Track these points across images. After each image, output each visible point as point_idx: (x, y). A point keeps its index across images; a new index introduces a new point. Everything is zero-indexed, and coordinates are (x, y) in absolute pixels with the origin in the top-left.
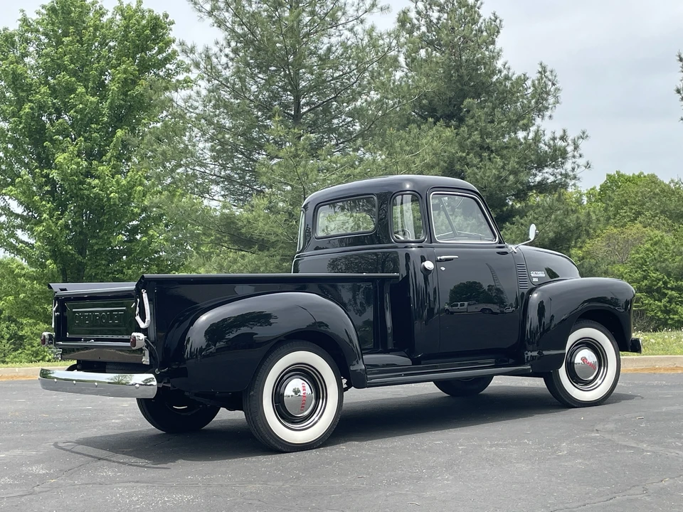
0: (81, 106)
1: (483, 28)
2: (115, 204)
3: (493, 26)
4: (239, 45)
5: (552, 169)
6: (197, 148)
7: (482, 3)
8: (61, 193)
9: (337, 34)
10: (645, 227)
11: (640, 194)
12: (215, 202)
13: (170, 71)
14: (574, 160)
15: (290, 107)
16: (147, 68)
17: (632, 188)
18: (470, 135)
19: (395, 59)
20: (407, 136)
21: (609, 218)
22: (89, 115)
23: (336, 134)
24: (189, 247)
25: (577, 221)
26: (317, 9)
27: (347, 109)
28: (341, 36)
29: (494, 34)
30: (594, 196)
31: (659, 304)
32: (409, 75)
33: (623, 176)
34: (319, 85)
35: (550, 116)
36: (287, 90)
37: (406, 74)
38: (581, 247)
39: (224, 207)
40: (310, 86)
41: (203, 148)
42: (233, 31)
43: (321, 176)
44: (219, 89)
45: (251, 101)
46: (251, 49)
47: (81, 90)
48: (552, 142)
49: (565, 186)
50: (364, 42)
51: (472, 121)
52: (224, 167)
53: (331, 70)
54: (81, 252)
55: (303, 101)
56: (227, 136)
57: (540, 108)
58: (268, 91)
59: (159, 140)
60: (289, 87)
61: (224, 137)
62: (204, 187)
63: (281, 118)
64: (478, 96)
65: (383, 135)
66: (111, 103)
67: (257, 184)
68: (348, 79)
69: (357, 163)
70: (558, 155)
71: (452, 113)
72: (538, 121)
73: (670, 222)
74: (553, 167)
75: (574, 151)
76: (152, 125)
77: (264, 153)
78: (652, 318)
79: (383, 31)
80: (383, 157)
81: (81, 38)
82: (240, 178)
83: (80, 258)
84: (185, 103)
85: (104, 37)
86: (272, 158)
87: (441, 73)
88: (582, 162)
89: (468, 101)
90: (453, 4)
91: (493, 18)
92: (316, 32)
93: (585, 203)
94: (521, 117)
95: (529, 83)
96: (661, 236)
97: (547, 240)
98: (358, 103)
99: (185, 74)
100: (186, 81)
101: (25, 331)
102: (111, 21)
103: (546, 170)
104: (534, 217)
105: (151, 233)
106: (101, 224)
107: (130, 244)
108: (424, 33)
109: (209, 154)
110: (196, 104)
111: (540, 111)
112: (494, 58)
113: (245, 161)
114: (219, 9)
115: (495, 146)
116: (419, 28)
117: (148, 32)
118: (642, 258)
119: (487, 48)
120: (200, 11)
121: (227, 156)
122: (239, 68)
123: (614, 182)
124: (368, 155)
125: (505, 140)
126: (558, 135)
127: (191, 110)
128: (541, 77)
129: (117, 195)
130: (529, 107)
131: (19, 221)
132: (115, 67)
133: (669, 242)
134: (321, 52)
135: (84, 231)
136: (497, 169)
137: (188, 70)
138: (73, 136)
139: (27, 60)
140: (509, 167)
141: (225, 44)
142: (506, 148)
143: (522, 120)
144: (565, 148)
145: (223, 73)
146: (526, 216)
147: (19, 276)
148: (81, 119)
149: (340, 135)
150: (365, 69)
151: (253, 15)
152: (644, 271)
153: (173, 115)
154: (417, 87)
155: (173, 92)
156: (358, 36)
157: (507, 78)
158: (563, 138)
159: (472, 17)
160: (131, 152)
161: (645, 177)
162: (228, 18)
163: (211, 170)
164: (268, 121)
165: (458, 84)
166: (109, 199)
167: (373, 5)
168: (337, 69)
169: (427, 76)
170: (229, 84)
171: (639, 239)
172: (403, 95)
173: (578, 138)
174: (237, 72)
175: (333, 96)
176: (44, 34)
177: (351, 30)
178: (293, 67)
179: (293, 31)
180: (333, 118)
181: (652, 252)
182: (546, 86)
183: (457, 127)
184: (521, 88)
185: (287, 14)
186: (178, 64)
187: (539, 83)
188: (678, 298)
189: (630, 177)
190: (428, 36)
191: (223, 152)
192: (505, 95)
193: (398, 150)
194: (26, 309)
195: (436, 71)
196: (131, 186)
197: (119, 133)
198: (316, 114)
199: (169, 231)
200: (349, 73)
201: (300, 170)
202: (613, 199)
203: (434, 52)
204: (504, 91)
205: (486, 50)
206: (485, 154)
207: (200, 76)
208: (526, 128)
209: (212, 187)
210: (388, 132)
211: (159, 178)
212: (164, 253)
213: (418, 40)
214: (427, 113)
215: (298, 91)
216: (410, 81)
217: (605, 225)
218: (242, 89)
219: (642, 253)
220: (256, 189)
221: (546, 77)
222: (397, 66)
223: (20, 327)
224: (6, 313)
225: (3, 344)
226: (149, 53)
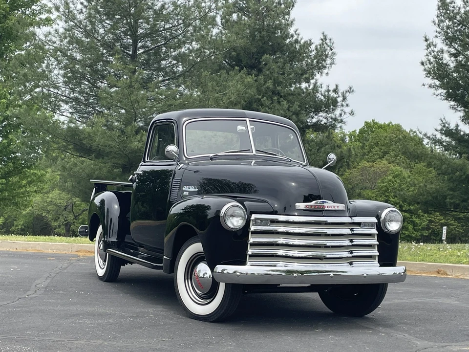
1: (282, 2)
3: (290, 1)
5: (325, 114)
6: (53, 74)
10: (390, 163)
11: (388, 139)
12: (64, 117)
14: (342, 108)
15: (129, 48)
16: (16, 7)
17: (383, 133)
18: (265, 82)
19: (214, 18)
20: (218, 79)
21: (364, 154)
23: (163, 72)
24: (40, 151)
25: (341, 154)
27: (173, 54)
29: (289, 7)
30: (354, 137)
32: (224, 32)
33: (377, 123)
34: (153, 33)
35: (327, 74)
36: (127, 35)
37: (221, 31)
39: (71, 121)
40: (146, 33)
41: (58, 74)
43: (149, 104)
44: (74, 29)
45: (98, 40)
46: (101, 1)
48: (326, 93)
49: (334, 127)
50: (190, 3)
51: (268, 72)
52: (73, 90)
53: (163, 23)
55: (140, 45)
56: (77, 66)
57: (320, 67)
58: (112, 33)
59: (23, 65)
60: (129, 33)
61: (74, 67)
62: (56, 105)
63: (120, 56)
64: (274, 54)
65: (199, 76)
67: (99, 106)
69: (178, 96)
70: (330, 104)
71: (254, 64)
73: (408, 161)
74: (326, 112)
75: (343, 101)
76: (17, 53)
77: (106, 82)
80: (199, 93)
82: (85, 100)
84: (45, 37)
86: (112, 87)
87: (247, 33)
88: (347, 110)
89: (266, 56)
93: (347, 142)
94: (304, 72)
95: (313, 47)
96: (400, 171)
99: (47, 15)
100: (46, 19)
103: (321, 114)
104: (308, 149)
105: (11, 137)
108: (237, 1)
109: (62, 79)
110: (54, 39)
111: (319, 69)
112: (288, 25)
113: (90, 88)
115: (284, 93)
118: (385, 186)
119: (284, 17)
121: (76, 82)
122: (90, 14)
123: (371, 127)
124: (186, 91)
125: (292, 89)
126: (332, 88)
127: (49, 43)
128: (323, 43)
130: (312, 65)
133: (406, 176)
134: (156, 8)
136: (284, 110)
137: (49, 12)
140: (293, 109)
143: (306, 74)
144: (337, 97)
145: (78, 17)
149: (166, 73)
150: (190, 25)
152: (386, 196)
153: (35, 45)
154: (229, 42)
155: (36, 27)
157: (297, 41)
158: (335, 91)
161: (393, 126)
163: (63, 92)
164: (111, 57)
165: (260, 42)
168: (168, 22)
169: (237, 34)
170: (82, 26)
171: (385, 173)
172: (218, 46)
173: (346, 92)
174: (89, 17)
175: (163, 42)
178: (134, 17)
180: (162, 60)
181: (393, 183)
182: (326, 50)
183: (256, 76)
184: (307, 51)
186: (41, 6)
187: (320, 48)
188: (410, 218)
189: (382, 125)
190: (240, 4)
191: (74, 79)
192: (294, 54)
193: (210, 89)
195: (244, 30)
198: (149, 55)
199: (25, 137)
200: (177, 26)
201: (133, 98)
202: (369, 140)
203: (244, 17)
204: (295, 51)
205: (282, 19)
206: (275, 98)
207: (59, 17)
208: (307, 80)
209: (62, 105)
210: (203, 74)
211: (20, 94)
212: (19, 154)
213: (232, 7)
214: (234, 63)
215: (137, 36)
216: (223, 37)
217: (361, 159)
218: (92, 31)
219: (386, 182)
220: (96, 110)
221: (326, 44)
222: (214, 24)
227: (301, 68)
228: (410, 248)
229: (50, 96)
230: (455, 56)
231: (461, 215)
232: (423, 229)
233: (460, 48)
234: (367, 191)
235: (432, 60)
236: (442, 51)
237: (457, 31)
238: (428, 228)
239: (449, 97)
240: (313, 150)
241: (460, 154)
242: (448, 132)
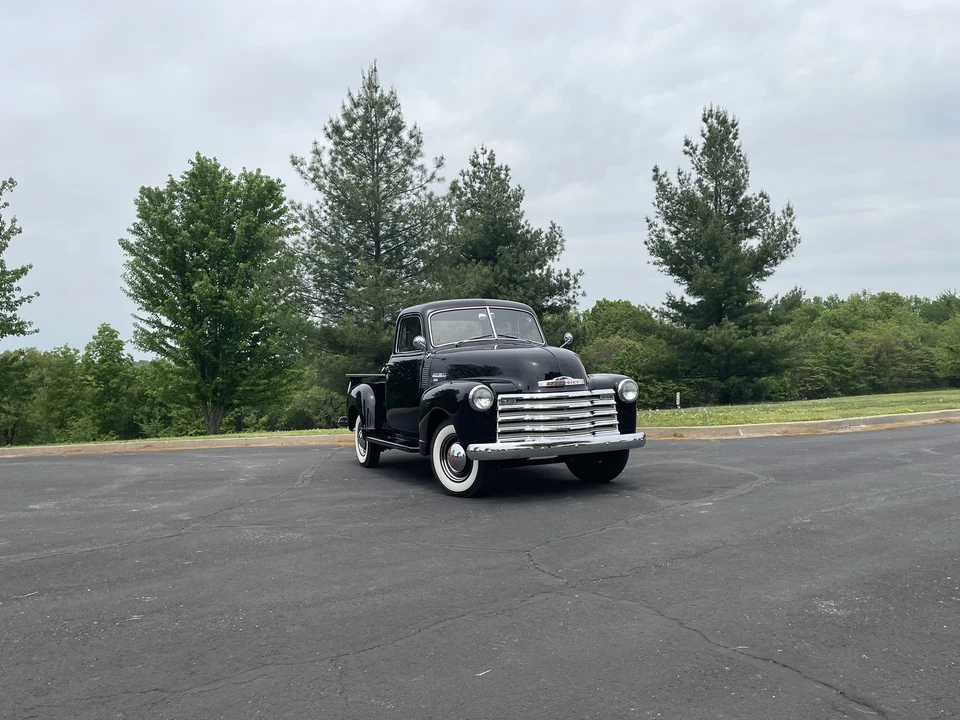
1: (511, 195)
2: (240, 319)
3: (518, 194)
4: (334, 204)
5: (559, 297)
6: (304, 279)
7: (510, 178)
9: (407, 197)
10: (622, 338)
11: (619, 315)
12: (317, 318)
13: (283, 222)
14: (574, 290)
15: (372, 249)
16: (265, 219)
17: (614, 311)
18: (501, 272)
19: (449, 216)
20: (457, 272)
21: (598, 331)
22: (221, 252)
23: (406, 269)
24: (297, 351)
25: (576, 333)
26: (392, 179)
27: (414, 252)
28: (409, 199)
29: (518, 200)
30: (588, 316)
32: (459, 228)
33: (607, 302)
34: (393, 234)
35: (558, 259)
36: (370, 237)
37: (457, 227)
39: (323, 322)
40: (387, 234)
41: (308, 278)
42: (330, 193)
43: (395, 299)
44: (319, 235)
45: (343, 244)
46: (343, 207)
48: (559, 277)
49: (568, 308)
50: (427, 203)
51: (503, 262)
52: (323, 292)
53: (402, 223)
54: (216, 355)
55: (382, 245)
56: (326, 270)
57: (551, 253)
58: (355, 237)
59: (275, 272)
60: (372, 235)
61: (322, 271)
62: (309, 308)
63: (365, 257)
64: (508, 245)
65: (439, 271)
66: (238, 244)
67: (348, 305)
68: (415, 230)
69: (421, 291)
70: (563, 287)
71: (489, 256)
73: (639, 334)
74: (560, 295)
75: (575, 284)
76: (269, 261)
77: (353, 283)
79: (439, 196)
80: (440, 286)
81: (214, 196)
82: (335, 301)
83: (215, 359)
84: (294, 244)
85: (233, 194)
86: (359, 287)
87: (481, 227)
88: (579, 291)
89: (501, 247)
90: (490, 179)
91: (518, 188)
92: (391, 195)
93: (582, 321)
94: (537, 260)
95: (543, 235)
96: (633, 344)
98: (422, 247)
99: (294, 224)
100: (294, 229)
101: (174, 413)
102: (238, 184)
103: (555, 297)
105: (269, 341)
106: (230, 335)
107: (253, 349)
108: (469, 198)
109: (313, 283)
110: (302, 246)
111: (551, 255)
112: (518, 217)
113: (339, 289)
114: (319, 177)
115: (519, 280)
116: (466, 195)
117: (266, 192)
118: (620, 359)
119: (514, 210)
120: (305, 178)
121: (326, 285)
122: (334, 220)
123: (602, 306)
124: (429, 285)
125: (527, 276)
126: (563, 272)
127: (298, 251)
128: (552, 231)
129: (241, 312)
130: (543, 252)
131: (168, 331)
132: (240, 218)
133: (639, 348)
134: (395, 210)
135: (218, 339)
136: (520, 296)
137: (296, 221)
138: (210, 269)
139: (173, 211)
140: (529, 294)
141: (324, 203)
142: (527, 281)
143: (539, 261)
144: (568, 281)
145: (323, 224)
147: (168, 372)
148: (215, 256)
149: (409, 270)
150: (427, 223)
151: (345, 182)
152: (622, 369)
153: (285, 254)
154: (465, 236)
155: (285, 237)
156: (422, 199)
157: (528, 232)
158: (567, 275)
159: (503, 188)
161: (622, 303)
162: (326, 184)
163: (314, 295)
164: (356, 259)
165: (493, 235)
166: (236, 315)
167: (433, 177)
168: (407, 222)
169: (472, 229)
170: (327, 232)
171: (619, 346)
172: (454, 242)
173: (577, 275)
174: (333, 223)
175: (404, 242)
176: (186, 193)
177: (416, 194)
178: (374, 220)
179: (374, 194)
180: (404, 258)
182: (555, 238)
183: (493, 266)
184: (538, 239)
186: (289, 217)
187: (550, 235)
188: (645, 387)
189: (612, 303)
190: (472, 201)
191: (322, 282)
193: (451, 281)
194: (171, 397)
195: (478, 225)
196: (252, 307)
198: (391, 256)
199: (282, 339)
200: (415, 226)
201: (380, 295)
202: (601, 318)
203: (477, 212)
204: (526, 241)
206: (512, 285)
207: (306, 226)
208: (541, 267)
209: (315, 307)
210: (443, 268)
211: (276, 300)
212: (278, 356)
213: (465, 203)
214: (471, 256)
215: (378, 238)
216: (459, 232)
217: (596, 336)
218: (337, 236)
219: (620, 356)
220: (347, 309)
221: (555, 231)
222: (450, 222)
223: (169, 410)
224: (159, 400)
225: (156, 423)
226: (266, 208)
227: (535, 257)
228: (647, 415)
230: (676, 233)
231: (693, 381)
232: (658, 396)
233: (679, 226)
234: (603, 366)
235: (655, 239)
236: (663, 230)
237: (675, 211)
238: (662, 395)
239: (672, 272)
240: (550, 330)
241: (688, 325)
242: (674, 305)
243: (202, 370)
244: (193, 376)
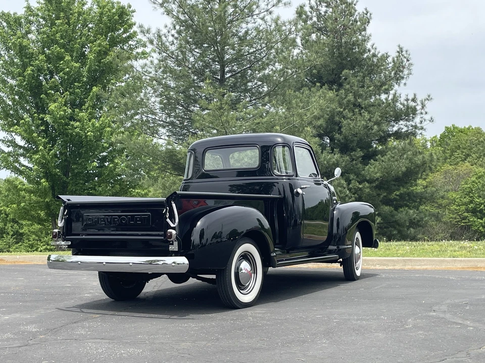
0: (68, 70)
1: (358, 19)
2: (90, 140)
3: (365, 18)
4: (181, 28)
5: (405, 122)
6: (150, 102)
7: (357, 2)
8: (52, 131)
9: (253, 21)
10: (472, 165)
13: (132, 46)
14: (421, 116)
15: (217, 73)
16: (115, 43)
17: (464, 137)
18: (346, 96)
19: (294, 40)
20: (301, 96)
21: (446, 159)
22: (73, 76)
23: (250, 93)
24: (142, 172)
25: (423, 159)
26: (238, 3)
27: (258, 76)
28: (255, 23)
29: (365, 24)
30: (436, 142)
31: (481, 221)
32: (304, 52)
33: (457, 128)
34: (238, 58)
35: (405, 84)
36: (215, 61)
37: (302, 51)
38: (425, 179)
39: (169, 144)
40: (232, 58)
41: (155, 101)
42: (178, 18)
43: (239, 123)
45: (190, 68)
46: (190, 31)
47: (68, 58)
48: (405, 103)
49: (414, 134)
50: (272, 28)
51: (348, 86)
52: (169, 115)
53: (248, 47)
54: (66, 174)
55: (227, 69)
56: (172, 93)
58: (201, 61)
59: (123, 95)
60: (217, 59)
61: (169, 94)
62: (154, 130)
63: (210, 81)
64: (353, 69)
65: (284, 95)
66: (89, 68)
67: (193, 128)
68: (260, 54)
69: (264, 114)
70: (409, 112)
71: (334, 80)
72: (396, 87)
74: (407, 120)
75: (422, 109)
76: (118, 84)
77: (198, 106)
78: (476, 231)
79: (285, 21)
80: (284, 110)
81: (69, 21)
83: (65, 179)
84: (142, 69)
85: (85, 20)
86: (204, 110)
87: (326, 51)
88: (427, 117)
89: (346, 71)
90: (337, 2)
91: (365, 12)
92: (238, 20)
93: (429, 147)
94: (383, 84)
95: (390, 60)
96: (484, 172)
97: (400, 172)
98: (267, 72)
99: (142, 49)
100: (143, 53)
101: (25, 230)
102: (91, 9)
103: (401, 122)
104: (391, 156)
105: (116, 161)
106: (80, 155)
107: (100, 169)
108: (315, 22)
109: (159, 106)
110: (150, 70)
111: (397, 79)
112: (365, 41)
113: (184, 112)
114: (168, 2)
115: (365, 104)
116: (311, 19)
117: (116, 17)
118: (470, 187)
119: (361, 33)
120: (154, 3)
121: (172, 107)
122: (181, 44)
123: (450, 133)
124: (272, 109)
125: (372, 100)
126: (411, 97)
127: (146, 74)
128: (399, 55)
129: (92, 134)
130: (390, 77)
131: (21, 151)
132: (92, 42)
134: (241, 34)
135: (68, 159)
136: (366, 121)
137: (145, 46)
138: (62, 91)
139: (30, 36)
140: (374, 119)
141: (172, 27)
142: (373, 106)
143: (383, 86)
144: (415, 106)
145: (170, 48)
146: (386, 155)
147: (21, 190)
148: (68, 79)
149: (253, 94)
150: (272, 47)
151: (192, 7)
152: (471, 197)
153: (133, 77)
154: (309, 61)
155: (133, 61)
156: (268, 23)
157: (374, 55)
158: (414, 100)
159: (350, 11)
160: (102, 103)
161: (472, 129)
162: (174, 9)
163: (160, 117)
164: (201, 83)
165: (339, 59)
166: (86, 137)
168: (252, 47)
169: (317, 53)
170: (174, 56)
171: (468, 174)
172: (299, 66)
173: (425, 100)
174: (180, 47)
175: (248, 66)
176: (44, 18)
177: (263, 19)
178: (220, 45)
179: (221, 19)
180: (248, 82)
181: (477, 183)
182: (402, 62)
183: (337, 90)
184: (384, 63)
185: (217, 7)
186: (137, 41)
187: (397, 59)
189: (462, 129)
190: (318, 25)
191: (168, 105)
192: (373, 67)
193: (295, 106)
194: (25, 214)
195: (323, 49)
196: (101, 130)
197: (95, 89)
198: (236, 79)
199: (128, 160)
200: (260, 50)
201: (224, 119)
202: (450, 145)
203: (322, 36)
204: (372, 65)
205: (359, 35)
206: (357, 110)
207: (153, 50)
209: (160, 129)
210: (287, 92)
211: (122, 122)
212: (124, 176)
213: (311, 27)
214: (315, 80)
215: (223, 62)
216: (304, 56)
217: (443, 163)
218: (183, 60)
219: (469, 184)
220: (191, 132)
221: (403, 55)
222: (295, 46)
223: (21, 227)
224: (11, 216)
225: (9, 239)
226: (117, 33)
227: (380, 80)
229: (148, 121)
234: (452, 193)
240: (395, 157)
243: (52, 188)
244: (43, 194)
